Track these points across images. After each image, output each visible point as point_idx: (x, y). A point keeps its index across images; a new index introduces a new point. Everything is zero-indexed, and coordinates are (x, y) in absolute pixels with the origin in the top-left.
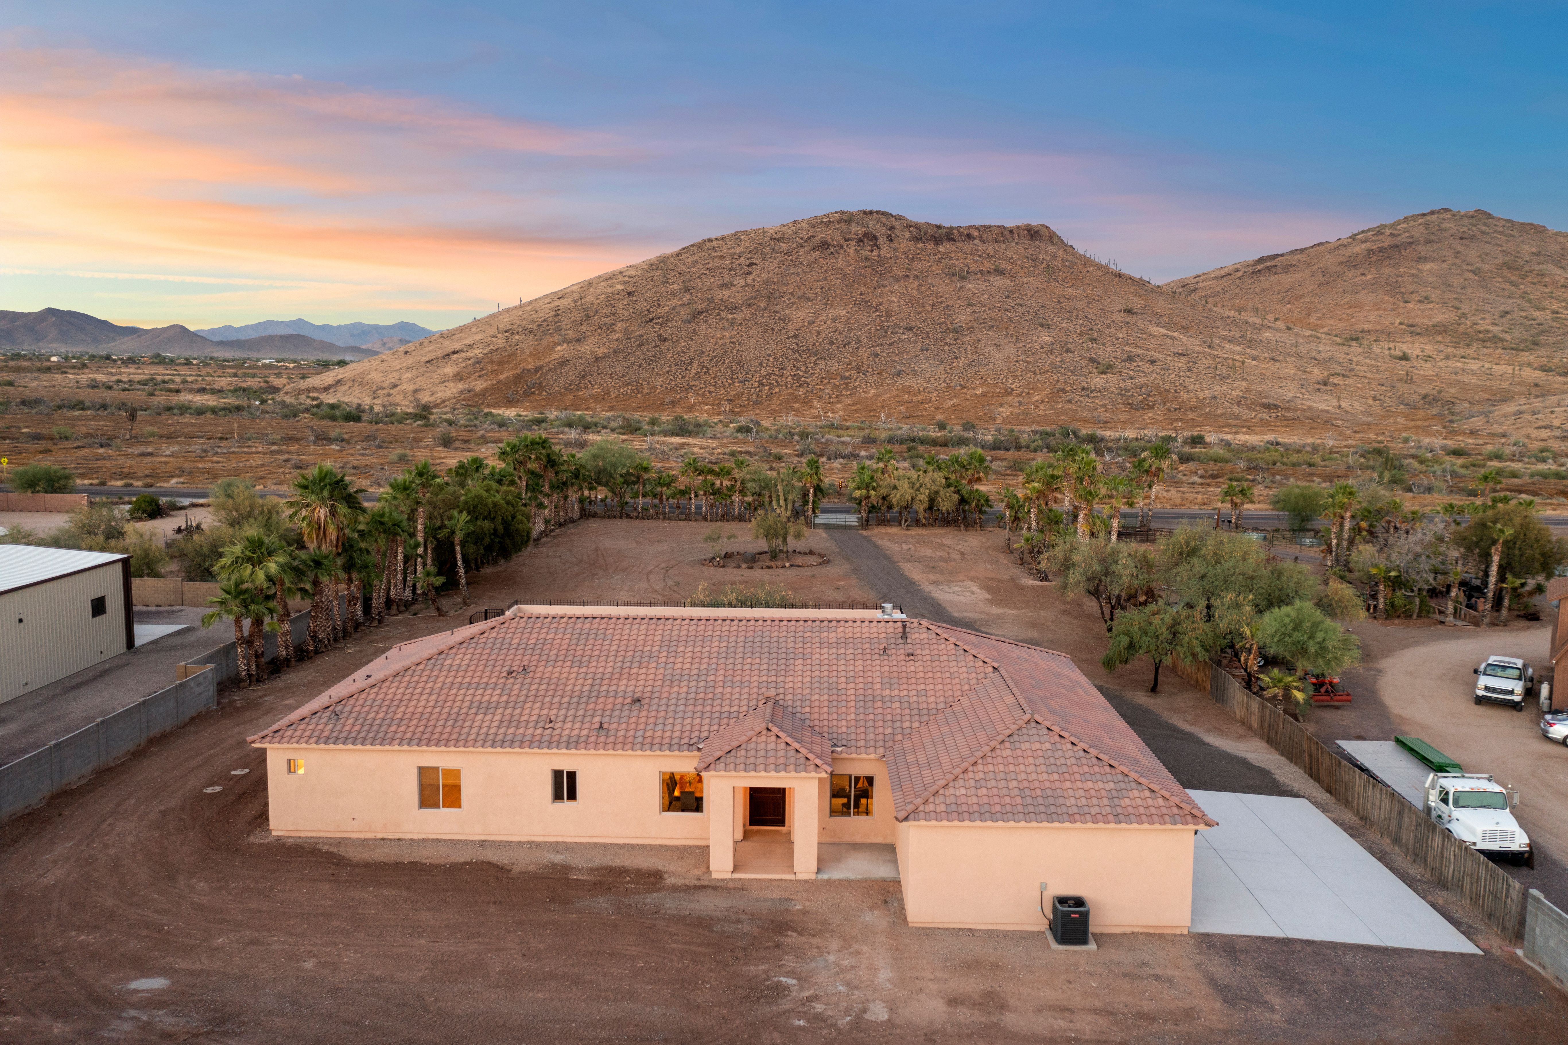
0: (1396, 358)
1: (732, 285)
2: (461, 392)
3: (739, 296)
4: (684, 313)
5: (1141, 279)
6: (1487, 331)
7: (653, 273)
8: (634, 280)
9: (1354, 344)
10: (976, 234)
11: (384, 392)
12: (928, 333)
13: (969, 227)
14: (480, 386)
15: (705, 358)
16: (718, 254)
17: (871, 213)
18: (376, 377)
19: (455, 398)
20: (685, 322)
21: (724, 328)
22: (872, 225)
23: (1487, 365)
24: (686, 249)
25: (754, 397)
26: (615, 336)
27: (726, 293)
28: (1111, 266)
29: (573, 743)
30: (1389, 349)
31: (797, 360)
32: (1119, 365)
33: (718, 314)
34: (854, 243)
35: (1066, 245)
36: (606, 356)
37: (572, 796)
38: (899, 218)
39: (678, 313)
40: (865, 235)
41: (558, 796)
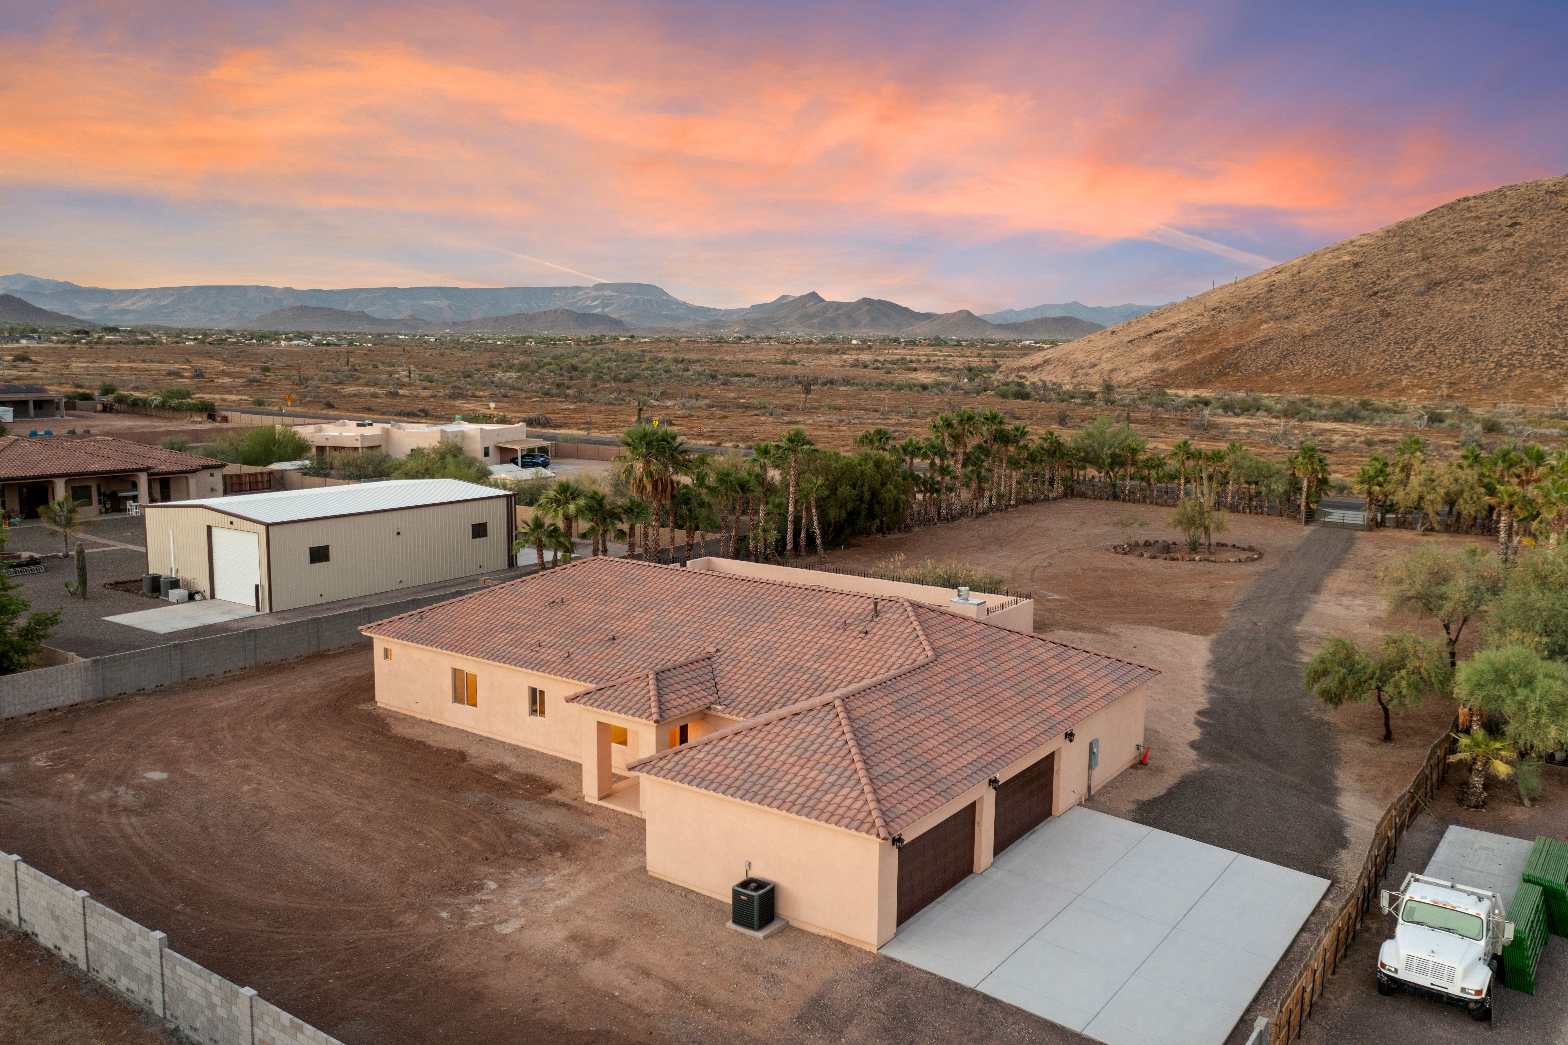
1: (1484, 250)
2: (1154, 373)
3: (1491, 262)
4: (1418, 285)
7: (1389, 240)
8: (1364, 249)
11: (1084, 371)
14: (1173, 365)
15: (1434, 336)
16: (1473, 214)
18: (1079, 356)
19: (1147, 377)
20: (1415, 295)
21: (1465, 301)
24: (1434, 212)
25: (1485, 380)
26: (1329, 312)
27: (1475, 259)
31: (1555, 337)
33: (1461, 284)
36: (1316, 334)
37: (542, 713)
39: (1410, 285)
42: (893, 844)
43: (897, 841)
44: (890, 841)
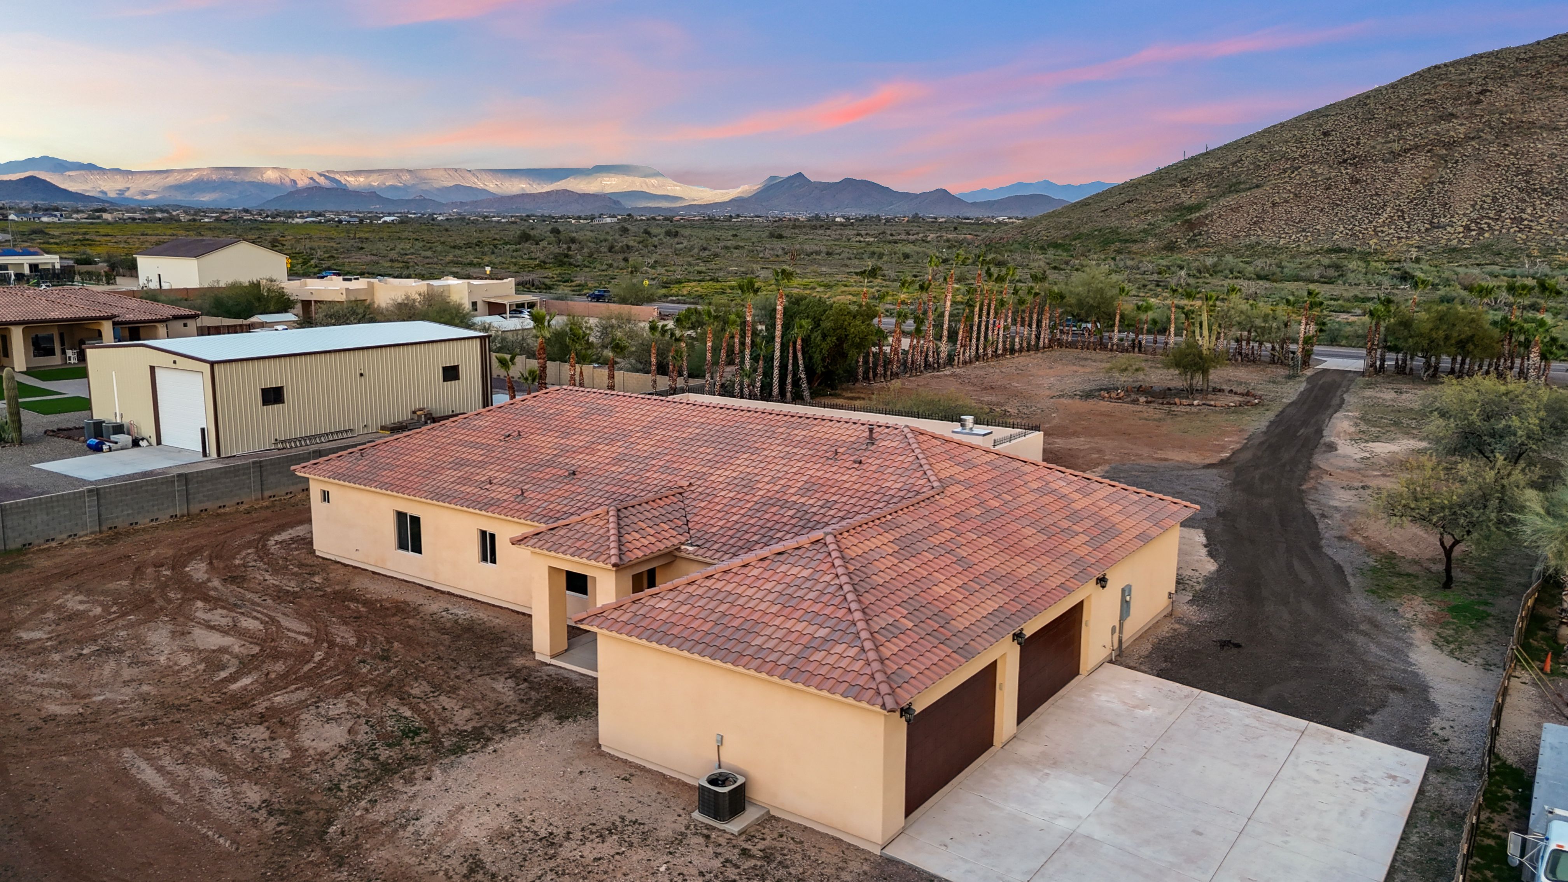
3: (1461, 129)
21: (1434, 166)
26: (1299, 180)
37: (494, 561)
41: (484, 556)
42: (901, 716)
43: (905, 711)
44: (898, 714)
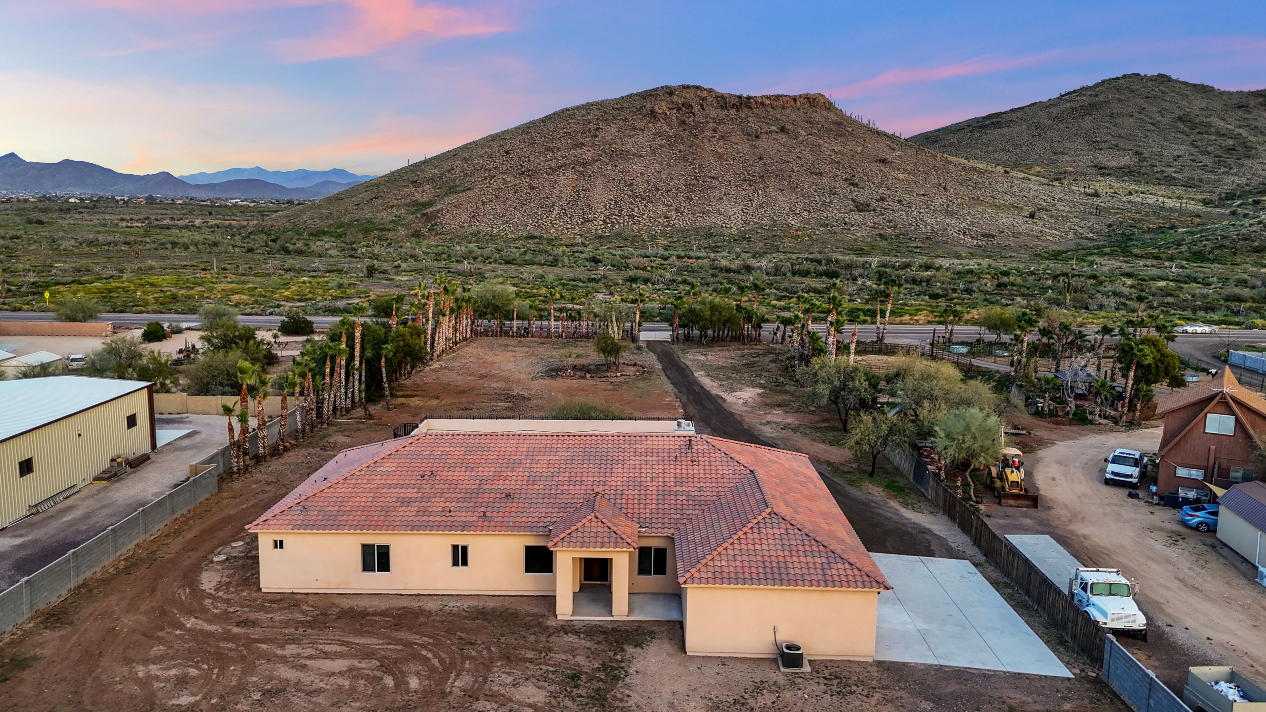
0: (1089, 195)
1: (584, 145)
3: (589, 154)
5: (893, 135)
6: (1163, 172)
8: (510, 141)
9: (1056, 183)
10: (768, 102)
12: (730, 181)
13: (762, 97)
16: (574, 120)
17: (688, 87)
20: (548, 174)
21: (577, 179)
22: (690, 95)
23: (1161, 199)
26: (496, 185)
27: (580, 151)
28: (871, 125)
29: (465, 527)
30: (1085, 187)
31: (632, 204)
32: (874, 204)
33: (573, 168)
34: (675, 111)
35: (837, 109)
37: (465, 563)
38: (710, 91)
39: (543, 167)
40: (683, 105)
41: (455, 563)
